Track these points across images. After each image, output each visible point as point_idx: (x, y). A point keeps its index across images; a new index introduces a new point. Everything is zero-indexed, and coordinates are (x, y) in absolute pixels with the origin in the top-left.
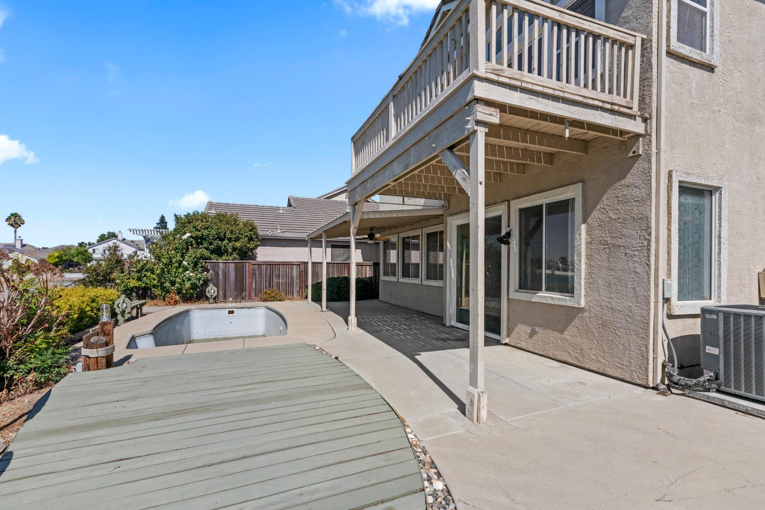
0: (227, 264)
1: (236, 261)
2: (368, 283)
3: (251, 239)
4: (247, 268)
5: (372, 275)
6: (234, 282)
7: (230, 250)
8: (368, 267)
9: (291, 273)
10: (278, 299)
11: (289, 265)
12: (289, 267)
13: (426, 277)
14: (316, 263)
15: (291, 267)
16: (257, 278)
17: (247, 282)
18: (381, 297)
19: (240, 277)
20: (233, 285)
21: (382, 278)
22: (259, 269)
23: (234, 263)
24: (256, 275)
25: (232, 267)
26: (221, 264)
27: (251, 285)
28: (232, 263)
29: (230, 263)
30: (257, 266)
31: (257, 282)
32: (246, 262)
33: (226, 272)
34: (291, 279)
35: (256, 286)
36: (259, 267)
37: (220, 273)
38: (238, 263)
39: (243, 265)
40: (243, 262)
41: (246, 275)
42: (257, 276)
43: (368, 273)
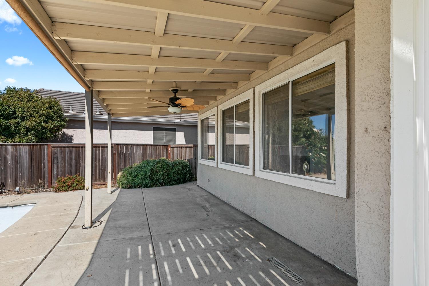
0: (18, 147)
1: (32, 143)
2: (186, 166)
3: (49, 118)
4: (46, 151)
5: (192, 157)
6: (28, 168)
7: (22, 130)
8: (188, 149)
9: (102, 156)
10: (76, 187)
11: (99, 147)
12: (99, 150)
13: (262, 166)
14: (131, 145)
15: (102, 150)
16: (59, 162)
17: (46, 167)
18: (199, 182)
19: (36, 161)
20: (27, 170)
21: (200, 161)
22: (61, 153)
23: (27, 145)
24: (57, 159)
25: (25, 151)
26: (9, 147)
27: (51, 171)
28: (25, 145)
29: (22, 145)
30: (59, 149)
31: (59, 166)
32: (44, 145)
33: (16, 156)
34: (101, 163)
35: (57, 172)
36: (61, 150)
37: (9, 157)
38: (33, 145)
39: (40, 148)
40: (41, 145)
41: (44, 159)
42: (59, 160)
43: (187, 155)
